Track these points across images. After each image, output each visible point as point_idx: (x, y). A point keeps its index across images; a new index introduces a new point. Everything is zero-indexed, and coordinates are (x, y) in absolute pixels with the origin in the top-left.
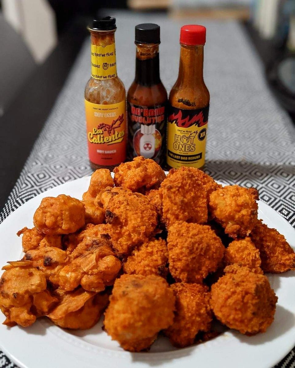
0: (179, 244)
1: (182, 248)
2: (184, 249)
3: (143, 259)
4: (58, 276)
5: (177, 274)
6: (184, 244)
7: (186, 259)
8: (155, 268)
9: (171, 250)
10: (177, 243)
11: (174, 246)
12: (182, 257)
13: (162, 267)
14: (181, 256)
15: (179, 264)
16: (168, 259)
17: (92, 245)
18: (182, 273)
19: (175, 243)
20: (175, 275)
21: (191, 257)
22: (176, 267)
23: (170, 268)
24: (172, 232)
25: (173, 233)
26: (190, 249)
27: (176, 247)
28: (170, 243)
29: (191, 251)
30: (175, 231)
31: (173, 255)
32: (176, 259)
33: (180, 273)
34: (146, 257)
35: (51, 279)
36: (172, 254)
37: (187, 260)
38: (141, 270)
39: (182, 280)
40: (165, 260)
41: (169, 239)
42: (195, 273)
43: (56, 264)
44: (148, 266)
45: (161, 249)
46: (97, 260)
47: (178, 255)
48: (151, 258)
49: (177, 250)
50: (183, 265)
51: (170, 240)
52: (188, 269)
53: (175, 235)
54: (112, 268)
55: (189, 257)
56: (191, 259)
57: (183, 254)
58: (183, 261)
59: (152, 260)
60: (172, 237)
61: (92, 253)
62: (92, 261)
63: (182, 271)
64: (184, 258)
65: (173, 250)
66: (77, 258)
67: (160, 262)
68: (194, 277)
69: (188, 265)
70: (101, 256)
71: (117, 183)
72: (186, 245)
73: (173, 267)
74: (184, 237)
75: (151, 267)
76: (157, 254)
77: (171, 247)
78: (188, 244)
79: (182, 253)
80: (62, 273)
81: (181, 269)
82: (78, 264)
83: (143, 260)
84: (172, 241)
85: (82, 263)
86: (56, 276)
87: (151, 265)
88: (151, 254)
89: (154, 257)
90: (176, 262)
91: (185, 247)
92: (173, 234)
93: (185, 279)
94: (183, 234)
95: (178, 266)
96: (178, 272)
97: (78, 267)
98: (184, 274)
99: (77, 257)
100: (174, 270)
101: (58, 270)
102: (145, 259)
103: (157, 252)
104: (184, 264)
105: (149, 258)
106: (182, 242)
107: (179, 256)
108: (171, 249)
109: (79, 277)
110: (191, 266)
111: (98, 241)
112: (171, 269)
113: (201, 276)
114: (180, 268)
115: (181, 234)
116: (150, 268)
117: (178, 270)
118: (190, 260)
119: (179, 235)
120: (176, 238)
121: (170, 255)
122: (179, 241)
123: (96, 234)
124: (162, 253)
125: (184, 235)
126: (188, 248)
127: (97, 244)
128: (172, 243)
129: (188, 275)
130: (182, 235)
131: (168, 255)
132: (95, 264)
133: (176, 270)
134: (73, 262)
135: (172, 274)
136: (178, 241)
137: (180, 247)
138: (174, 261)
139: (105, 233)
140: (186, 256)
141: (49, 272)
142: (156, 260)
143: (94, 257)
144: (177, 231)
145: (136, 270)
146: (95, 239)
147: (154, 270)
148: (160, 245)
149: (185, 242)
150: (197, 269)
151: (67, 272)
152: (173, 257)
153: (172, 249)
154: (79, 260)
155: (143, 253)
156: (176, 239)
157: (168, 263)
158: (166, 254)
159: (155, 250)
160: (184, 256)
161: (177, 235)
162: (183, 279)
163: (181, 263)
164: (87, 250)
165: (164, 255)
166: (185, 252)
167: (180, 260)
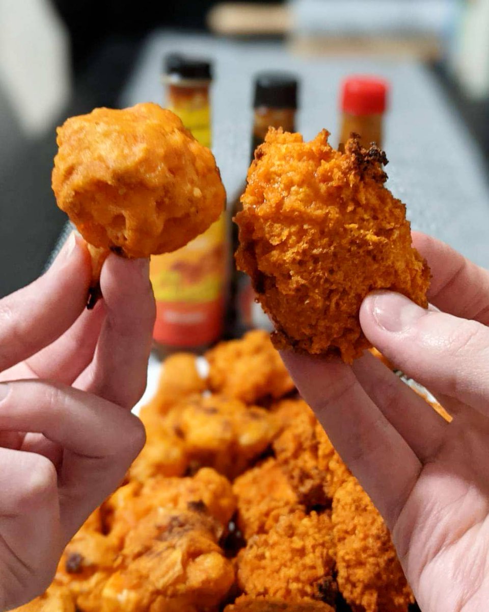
0: (359, 528)
1: (366, 537)
2: (371, 540)
3: (285, 565)
4: (99, 597)
5: (355, 594)
6: (369, 529)
7: (374, 562)
8: (311, 585)
9: (342, 542)
10: (355, 528)
11: (347, 532)
12: (366, 558)
13: (328, 583)
14: (363, 556)
15: (361, 574)
16: (335, 563)
17: (169, 528)
18: (367, 592)
19: (350, 528)
20: (352, 597)
21: (385, 558)
22: (353, 579)
23: (340, 580)
24: (342, 503)
25: (346, 504)
26: (383, 539)
27: (352, 535)
28: (339, 527)
29: (384, 544)
30: (349, 500)
31: (347, 553)
32: (352, 563)
33: (363, 593)
34: (291, 560)
35: (81, 601)
36: (344, 552)
37: (377, 565)
38: (281, 588)
39: (366, 607)
40: (331, 565)
41: (337, 516)
42: (393, 593)
43: (93, 569)
44: (297, 579)
45: (321, 541)
46: (185, 564)
47: (357, 553)
48: (300, 563)
49: (354, 543)
50: (369, 576)
51: (340, 519)
52: (379, 583)
53: (350, 508)
54: (217, 582)
55: (381, 557)
56: (385, 561)
57: (369, 552)
58: (368, 566)
59: (305, 567)
60: (343, 513)
61: (173, 547)
62: (174, 565)
63: (367, 587)
64: (372, 560)
65: (346, 541)
66: (139, 558)
67: (321, 571)
68: (392, 601)
69: (378, 576)
70: (192, 555)
71: (212, 387)
72: (374, 531)
73: (348, 580)
74: (368, 512)
75: (303, 582)
76: (314, 552)
77: (342, 535)
78: (378, 529)
79: (365, 549)
80: (108, 592)
81: (364, 583)
82: (144, 572)
83: (283, 567)
84: (344, 522)
85: (151, 569)
86: (91, 596)
87: (302, 578)
88: (302, 552)
89: (309, 560)
90: (354, 569)
91: (373, 536)
92: (346, 507)
93: (373, 607)
94: (366, 506)
95: (357, 576)
96: (358, 590)
97: (142, 578)
98: (372, 594)
99: (139, 555)
100: (349, 587)
101: (97, 584)
102: (288, 564)
103: (314, 547)
104: (370, 572)
105: (296, 562)
106: (365, 525)
107: (360, 555)
108: (342, 539)
109: (145, 601)
110: (384, 577)
111: (182, 519)
112: (342, 585)
113: (405, 600)
114: (363, 581)
115: (363, 506)
116: (300, 585)
117: (357, 584)
118: (382, 564)
119: (357, 508)
120: (351, 515)
121: (341, 553)
122: (359, 521)
123: (175, 501)
124: (325, 551)
125: (369, 508)
126: (378, 537)
127: (181, 525)
128: (344, 527)
129: (379, 596)
130: (365, 510)
131: (335, 554)
132: (181, 572)
133: (354, 585)
134: (133, 566)
135: (346, 594)
136: (356, 521)
137: (361, 535)
138: (348, 567)
139: (195, 498)
140: (374, 555)
141: (77, 586)
142: (313, 567)
143: (177, 556)
144: (354, 501)
145: (270, 588)
146: (175, 513)
147: (308, 589)
148: (316, 530)
149: (373, 523)
150: (396, 584)
151: (119, 590)
152: (347, 557)
153: (344, 539)
154: (145, 564)
155: (283, 551)
156: (353, 518)
157: (335, 570)
158: (331, 552)
159: (309, 543)
160: (370, 556)
161: (353, 508)
162: (369, 605)
163: (364, 571)
164: (159, 538)
165: (327, 554)
166: (373, 546)
167: (361, 564)
